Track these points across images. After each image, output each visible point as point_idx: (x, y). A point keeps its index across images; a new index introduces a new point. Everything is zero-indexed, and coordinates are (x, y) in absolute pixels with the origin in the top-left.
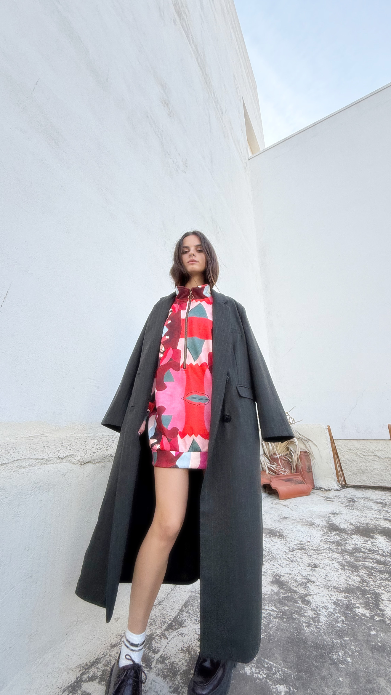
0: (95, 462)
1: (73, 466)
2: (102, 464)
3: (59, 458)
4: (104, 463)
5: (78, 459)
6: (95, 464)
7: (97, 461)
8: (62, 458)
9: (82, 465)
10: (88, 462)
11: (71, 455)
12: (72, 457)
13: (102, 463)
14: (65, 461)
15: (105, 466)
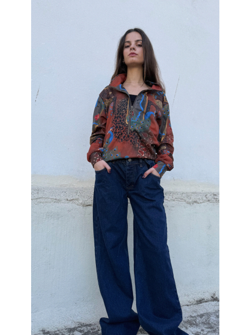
1: (77, 206)
3: (67, 200)
5: (81, 202)
8: (70, 201)
12: (77, 201)
14: (71, 202)
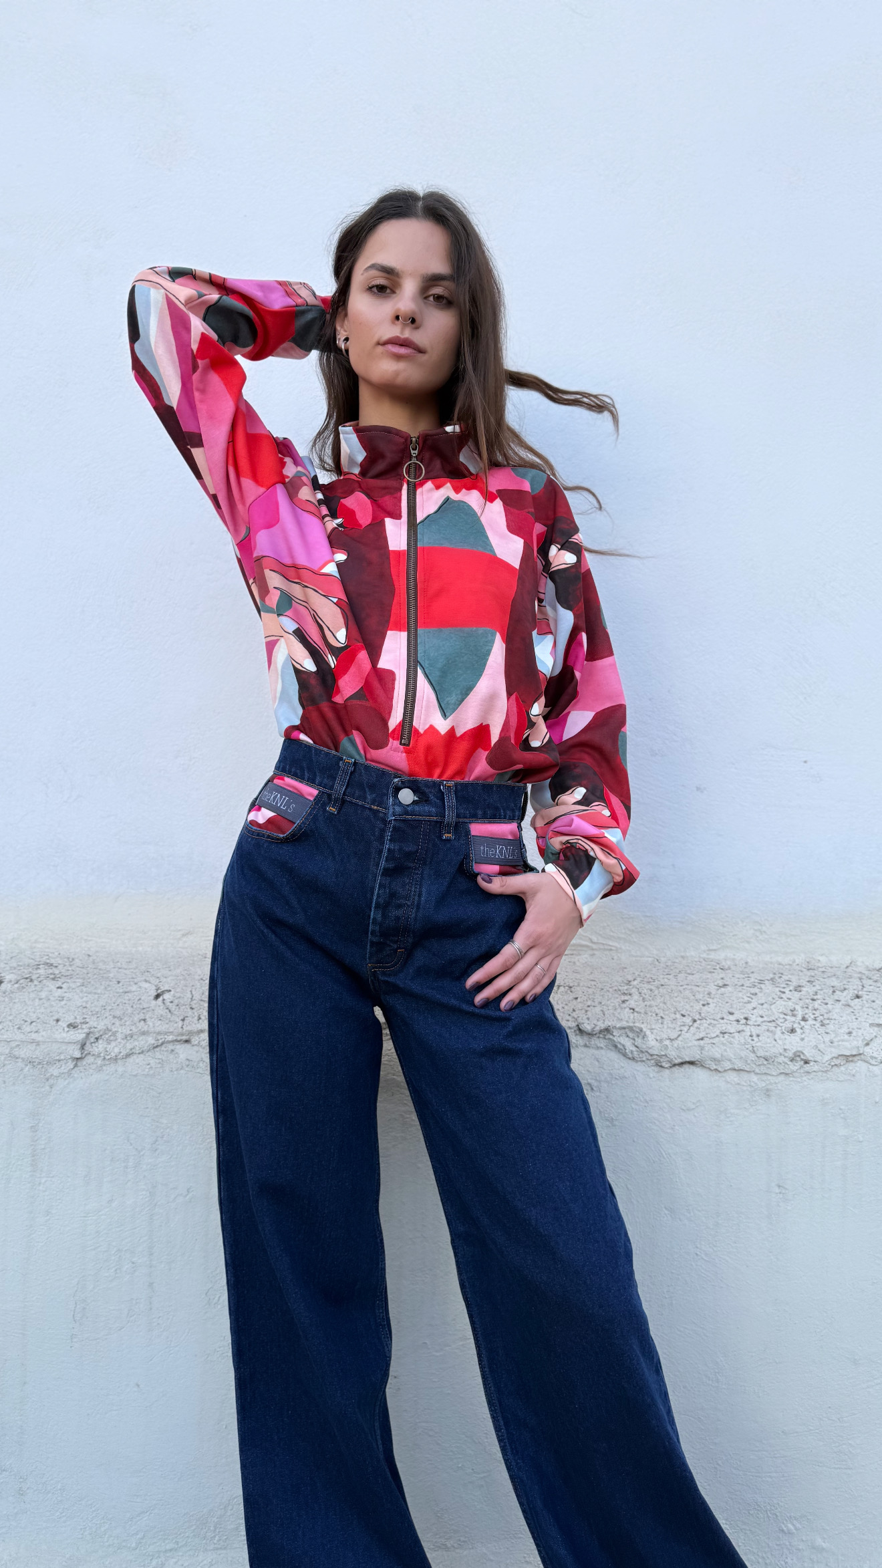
0: (720, 1069)
2: (755, 1078)
4: (764, 1077)
6: (720, 1075)
7: (727, 1065)
9: (661, 1066)
10: (692, 1063)
11: (624, 1028)
12: (627, 1036)
13: (752, 1075)
15: (768, 1090)
